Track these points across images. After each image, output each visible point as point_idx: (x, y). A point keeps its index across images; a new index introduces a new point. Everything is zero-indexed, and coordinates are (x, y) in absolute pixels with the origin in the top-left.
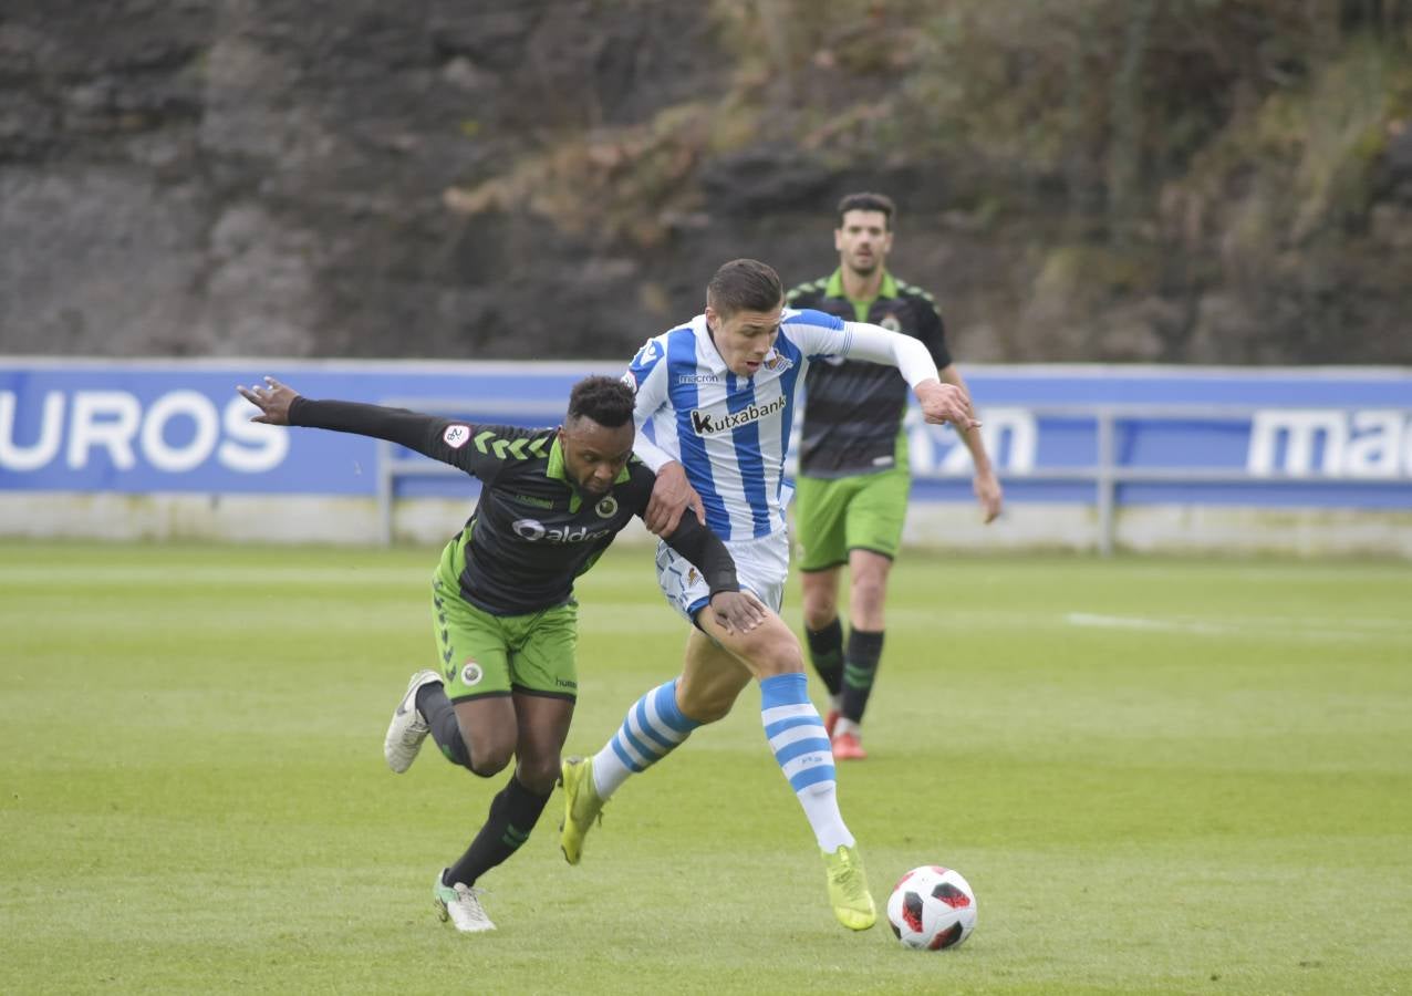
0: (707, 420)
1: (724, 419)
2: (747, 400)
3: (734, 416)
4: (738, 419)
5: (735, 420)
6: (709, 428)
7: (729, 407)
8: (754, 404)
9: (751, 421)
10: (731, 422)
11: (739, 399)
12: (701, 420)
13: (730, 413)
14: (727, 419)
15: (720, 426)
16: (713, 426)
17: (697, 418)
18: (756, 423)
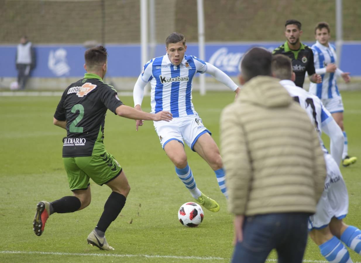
0: (164, 78)
1: (170, 79)
2: (177, 74)
3: (173, 79)
4: (174, 80)
5: (173, 80)
6: (165, 81)
7: (172, 76)
8: (179, 76)
9: (178, 81)
10: (172, 80)
11: (175, 73)
12: (163, 78)
13: (172, 77)
14: (171, 79)
15: (168, 81)
16: (166, 80)
17: (161, 78)
18: (179, 82)
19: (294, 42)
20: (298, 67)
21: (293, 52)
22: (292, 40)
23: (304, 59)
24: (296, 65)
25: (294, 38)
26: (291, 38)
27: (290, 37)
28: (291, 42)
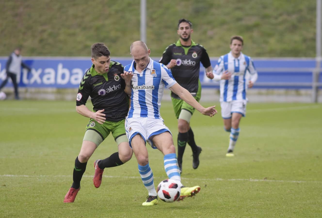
19: (187, 37)
20: (188, 61)
21: (184, 48)
22: (185, 35)
23: (194, 55)
24: (186, 60)
25: (187, 34)
26: (183, 35)
27: (183, 33)
28: (184, 38)
